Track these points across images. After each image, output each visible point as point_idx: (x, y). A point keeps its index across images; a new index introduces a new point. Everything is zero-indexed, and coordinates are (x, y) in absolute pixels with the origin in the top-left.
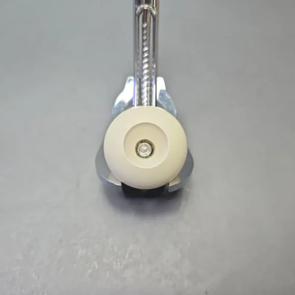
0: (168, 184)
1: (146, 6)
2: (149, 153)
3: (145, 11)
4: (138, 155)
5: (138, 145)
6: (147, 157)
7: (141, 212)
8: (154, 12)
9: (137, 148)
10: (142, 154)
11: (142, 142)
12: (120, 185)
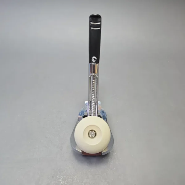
0: (102, 151)
1: (94, 74)
2: (94, 136)
3: (94, 76)
4: (89, 136)
5: (89, 132)
6: (93, 138)
7: (90, 163)
8: (97, 77)
9: (89, 134)
10: (91, 136)
11: (91, 130)
12: (81, 151)
